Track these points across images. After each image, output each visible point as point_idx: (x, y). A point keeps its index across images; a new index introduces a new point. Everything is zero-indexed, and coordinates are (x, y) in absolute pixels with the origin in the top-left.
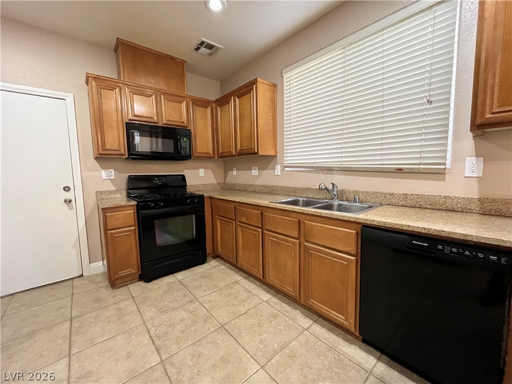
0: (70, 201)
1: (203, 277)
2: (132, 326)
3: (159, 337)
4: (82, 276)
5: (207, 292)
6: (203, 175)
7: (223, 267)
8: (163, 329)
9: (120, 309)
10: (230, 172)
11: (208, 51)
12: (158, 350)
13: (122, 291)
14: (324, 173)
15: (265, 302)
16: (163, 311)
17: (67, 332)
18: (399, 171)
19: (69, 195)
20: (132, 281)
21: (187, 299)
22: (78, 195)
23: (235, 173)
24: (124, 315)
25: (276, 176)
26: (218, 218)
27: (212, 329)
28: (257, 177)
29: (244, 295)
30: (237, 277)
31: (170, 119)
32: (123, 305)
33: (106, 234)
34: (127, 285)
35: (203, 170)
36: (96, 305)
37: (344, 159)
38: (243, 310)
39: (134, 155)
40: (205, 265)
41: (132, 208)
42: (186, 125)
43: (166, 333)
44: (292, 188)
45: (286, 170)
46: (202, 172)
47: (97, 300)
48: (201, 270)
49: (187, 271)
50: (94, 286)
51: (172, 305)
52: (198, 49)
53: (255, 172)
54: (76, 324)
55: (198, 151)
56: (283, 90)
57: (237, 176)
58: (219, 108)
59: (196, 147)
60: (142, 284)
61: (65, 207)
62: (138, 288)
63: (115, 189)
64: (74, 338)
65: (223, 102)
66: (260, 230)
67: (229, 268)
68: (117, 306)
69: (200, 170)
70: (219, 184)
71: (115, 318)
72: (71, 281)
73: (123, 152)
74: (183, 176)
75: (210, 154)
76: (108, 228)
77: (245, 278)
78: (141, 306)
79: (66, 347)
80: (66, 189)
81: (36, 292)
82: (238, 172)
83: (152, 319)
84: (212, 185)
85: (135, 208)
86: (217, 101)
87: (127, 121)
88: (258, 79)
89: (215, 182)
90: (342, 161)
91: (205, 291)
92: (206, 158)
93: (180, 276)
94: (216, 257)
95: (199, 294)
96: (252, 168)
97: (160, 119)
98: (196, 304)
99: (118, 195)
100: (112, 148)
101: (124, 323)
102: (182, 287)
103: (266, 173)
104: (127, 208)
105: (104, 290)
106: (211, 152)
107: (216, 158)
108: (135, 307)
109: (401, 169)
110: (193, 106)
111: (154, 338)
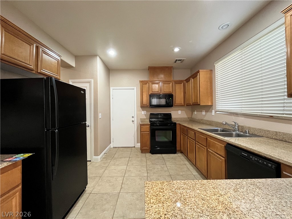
0: (133, 121)
1: (172, 158)
2: (143, 164)
3: (149, 170)
4: (135, 147)
5: (171, 164)
6: (180, 113)
7: (183, 157)
8: (151, 169)
9: (142, 159)
10: (194, 112)
11: (180, 62)
12: (147, 173)
13: (144, 154)
14: (234, 116)
15: (194, 175)
16: (153, 164)
17: (128, 160)
18: (271, 118)
19: (133, 119)
20: (147, 152)
21: (163, 163)
22: (135, 119)
23: (196, 113)
24: (142, 161)
25: (212, 116)
26: (182, 134)
27: (166, 175)
28: (205, 115)
29: (186, 169)
30: (187, 163)
31: (165, 91)
32: (143, 158)
33: (140, 133)
34: (146, 153)
35: (180, 111)
36: (136, 156)
37: (243, 109)
38: (181, 174)
39: (152, 106)
40: (175, 154)
41: (148, 125)
42: (171, 92)
43: (152, 170)
44: (219, 123)
45: (217, 113)
46: (179, 112)
47: (137, 155)
48: (173, 156)
49: (167, 154)
50: (137, 151)
51: (157, 163)
52: (175, 62)
53: (204, 113)
54: (130, 159)
55: (177, 103)
56: (215, 72)
57: (197, 115)
58: (186, 83)
59: (175, 101)
60: (150, 154)
61: (132, 123)
62: (149, 155)
63: (146, 118)
64: (129, 162)
65: (188, 80)
66: (194, 141)
67: (185, 158)
68: (141, 158)
69: (179, 111)
70: (188, 118)
71: (139, 161)
72: (131, 148)
73: (148, 105)
74: (171, 114)
75: (182, 104)
76: (141, 131)
77: (190, 164)
78: (147, 160)
79: (127, 163)
80: (133, 117)
81: (123, 148)
82: (197, 112)
83: (149, 165)
84: (185, 118)
85: (150, 125)
86: (186, 80)
87: (150, 94)
88: (200, 70)
89: (187, 117)
90: (242, 110)
91: (170, 163)
92: (181, 106)
93: (164, 155)
94: (182, 152)
95: (168, 163)
96: (203, 111)
97: (161, 91)
98: (165, 166)
99: (146, 120)
100: (145, 104)
101: (141, 163)
102: (163, 159)
103: (208, 113)
104: (147, 125)
105: (139, 153)
106: (183, 103)
107: (185, 106)
108: (145, 160)
109: (272, 116)
110: (175, 84)
111: (148, 170)
